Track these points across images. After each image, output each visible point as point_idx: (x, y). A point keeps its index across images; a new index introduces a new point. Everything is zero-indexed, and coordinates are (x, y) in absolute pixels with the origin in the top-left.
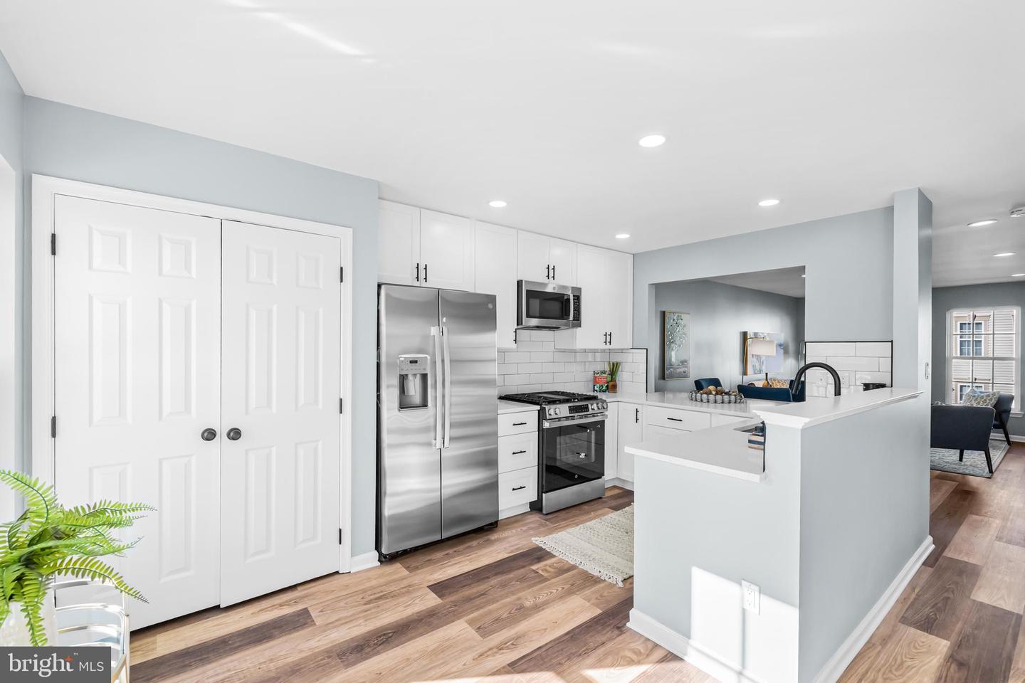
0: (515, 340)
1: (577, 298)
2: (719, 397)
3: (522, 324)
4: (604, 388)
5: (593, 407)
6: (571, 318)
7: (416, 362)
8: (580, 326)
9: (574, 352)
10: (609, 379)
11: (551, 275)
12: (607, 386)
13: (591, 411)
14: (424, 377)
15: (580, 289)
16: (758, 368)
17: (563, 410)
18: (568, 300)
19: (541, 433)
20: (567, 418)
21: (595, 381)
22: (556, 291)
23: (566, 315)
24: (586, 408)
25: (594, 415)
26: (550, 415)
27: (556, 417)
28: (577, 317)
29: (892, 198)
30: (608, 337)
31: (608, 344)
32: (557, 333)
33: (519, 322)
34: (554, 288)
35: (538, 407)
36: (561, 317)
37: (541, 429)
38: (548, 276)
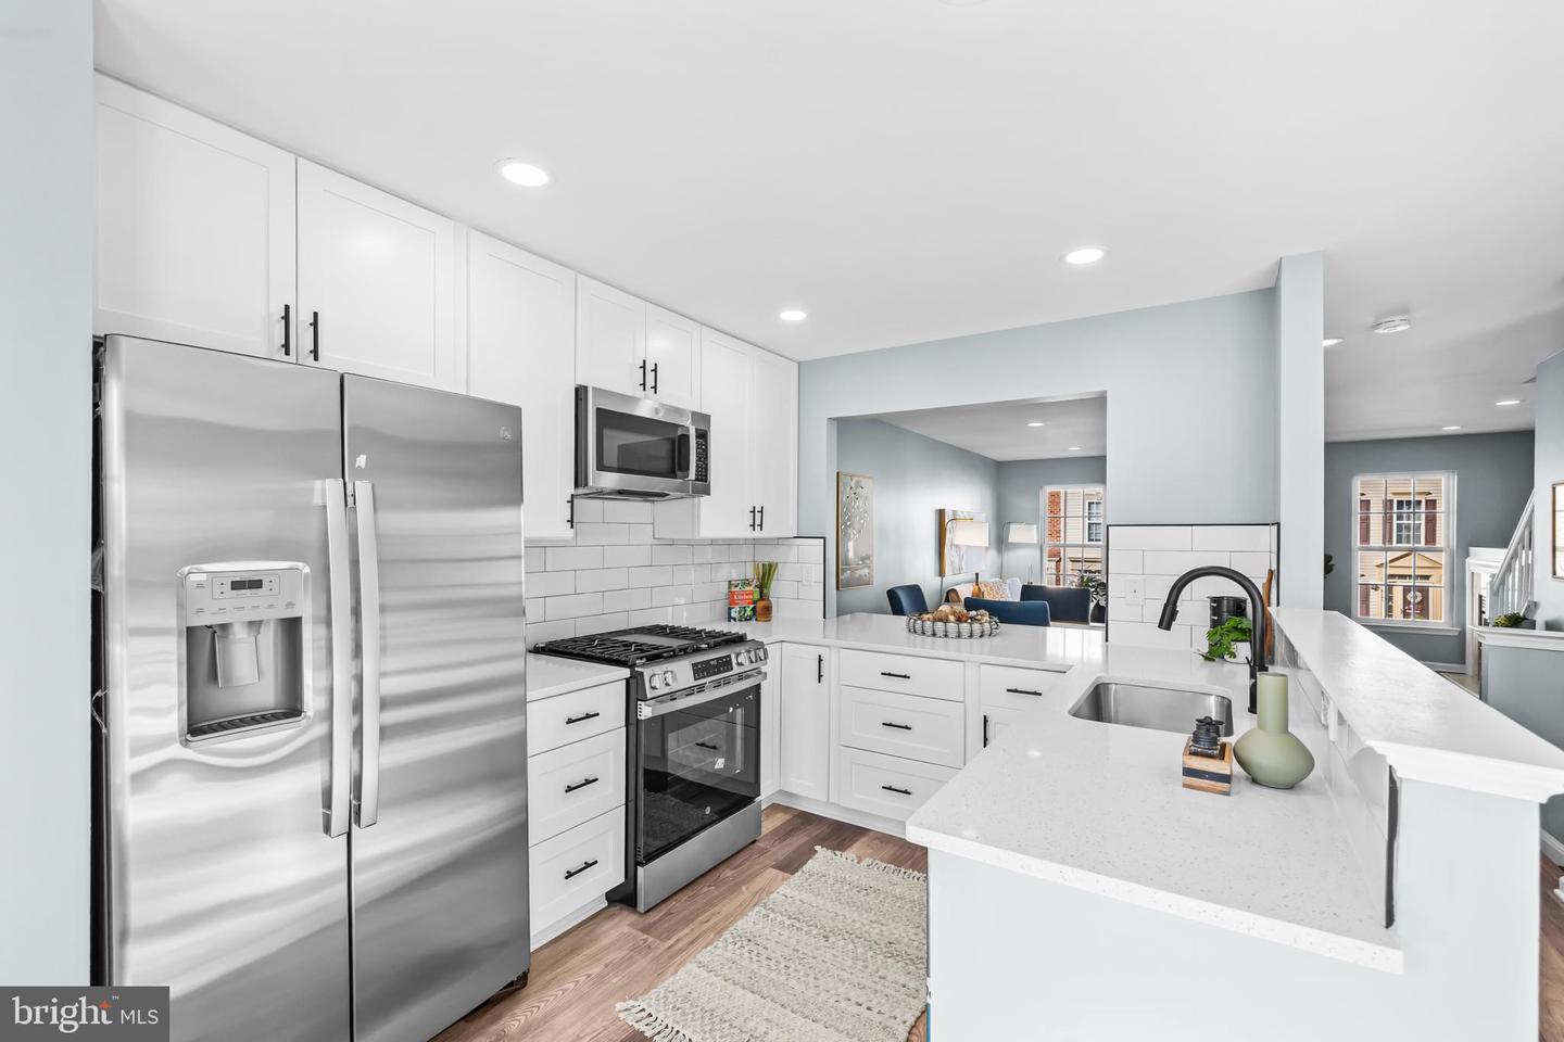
0: (571, 521)
1: (703, 436)
2: (965, 627)
3: (586, 485)
4: (749, 613)
5: (741, 658)
6: (692, 475)
7: (257, 584)
8: (709, 494)
9: (694, 544)
10: (757, 595)
11: (650, 382)
12: (754, 609)
13: (736, 670)
14: (291, 627)
15: (707, 418)
16: (957, 565)
17: (681, 672)
18: (686, 437)
19: (633, 728)
20: (689, 691)
21: (731, 600)
22: (659, 417)
23: (680, 470)
24: (725, 664)
25: (741, 677)
26: (654, 688)
27: (667, 690)
28: (703, 475)
29: (1279, 267)
30: (757, 516)
31: (758, 528)
32: (661, 507)
33: (580, 479)
34: (657, 411)
35: (626, 672)
36: (671, 474)
37: (632, 720)
38: (644, 384)
